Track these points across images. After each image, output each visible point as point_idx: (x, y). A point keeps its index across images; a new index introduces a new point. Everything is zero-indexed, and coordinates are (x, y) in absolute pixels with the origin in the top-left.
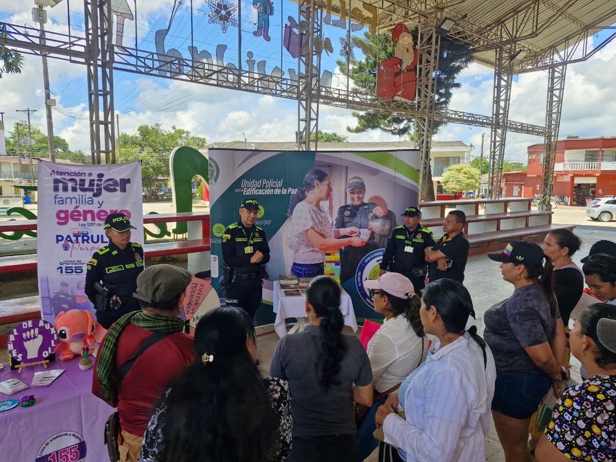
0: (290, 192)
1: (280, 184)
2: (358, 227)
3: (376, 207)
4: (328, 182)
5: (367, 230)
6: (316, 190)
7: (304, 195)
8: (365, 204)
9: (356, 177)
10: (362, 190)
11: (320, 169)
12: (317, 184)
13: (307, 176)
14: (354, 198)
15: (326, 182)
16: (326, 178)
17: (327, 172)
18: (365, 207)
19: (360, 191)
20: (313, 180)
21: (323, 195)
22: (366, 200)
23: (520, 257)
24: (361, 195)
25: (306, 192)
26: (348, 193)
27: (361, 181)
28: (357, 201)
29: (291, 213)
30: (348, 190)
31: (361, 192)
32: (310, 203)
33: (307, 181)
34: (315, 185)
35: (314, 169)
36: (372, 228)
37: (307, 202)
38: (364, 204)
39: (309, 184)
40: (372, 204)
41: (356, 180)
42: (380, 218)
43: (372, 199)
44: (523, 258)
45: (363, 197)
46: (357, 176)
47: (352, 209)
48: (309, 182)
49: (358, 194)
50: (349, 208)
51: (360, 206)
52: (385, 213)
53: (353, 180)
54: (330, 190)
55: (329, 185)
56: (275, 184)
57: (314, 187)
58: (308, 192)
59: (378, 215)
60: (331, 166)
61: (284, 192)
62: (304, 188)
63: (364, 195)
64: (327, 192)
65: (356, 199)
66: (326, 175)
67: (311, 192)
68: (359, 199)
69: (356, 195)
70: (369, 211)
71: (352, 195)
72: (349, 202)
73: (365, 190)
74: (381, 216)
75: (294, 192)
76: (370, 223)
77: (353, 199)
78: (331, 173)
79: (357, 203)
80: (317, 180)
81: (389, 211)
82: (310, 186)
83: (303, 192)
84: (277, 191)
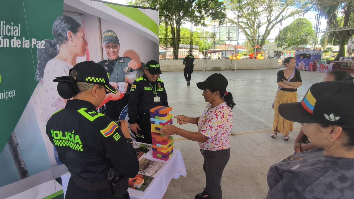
0: (35, 45)
1: (17, 31)
2: (116, 82)
3: (131, 60)
4: (82, 35)
5: (125, 82)
6: (69, 43)
7: (55, 49)
8: (121, 58)
9: (109, 31)
10: (117, 45)
11: (71, 16)
12: (70, 36)
13: (56, 23)
14: (110, 53)
15: (80, 34)
16: (80, 29)
17: (80, 22)
18: (121, 61)
19: (114, 45)
20: (63, 31)
21: (79, 50)
22: (121, 55)
23: (332, 116)
24: (116, 50)
25: (58, 46)
26: (104, 47)
27: (115, 35)
28: (113, 56)
29: (42, 75)
30: (104, 44)
31: (115, 47)
32: (65, 60)
33: (58, 31)
34: (68, 36)
35: (64, 15)
36: (128, 80)
37: (61, 59)
38: (119, 58)
39: (60, 35)
40: (127, 58)
41: (110, 34)
42: (135, 70)
43: (126, 52)
44: (338, 118)
45: (118, 52)
46: (110, 29)
47: (109, 64)
48: (60, 32)
49: (113, 48)
50: (106, 64)
51: (116, 60)
52: (139, 65)
53: (106, 34)
54: (85, 44)
55: (83, 38)
56: (9, 31)
57: (67, 39)
58: (60, 45)
59: (133, 68)
60: (83, 14)
61: (26, 44)
62: (55, 40)
63: (118, 49)
64: (83, 46)
65: (112, 54)
66: (78, 25)
67: (64, 45)
68: (115, 53)
69: (111, 50)
70: (125, 64)
71: (108, 50)
72: (106, 58)
73: (119, 44)
74: (135, 69)
75: (41, 45)
76: (126, 76)
77: (108, 54)
78: (84, 23)
79: (113, 57)
80: (69, 31)
81: (142, 63)
82: (61, 38)
83: (53, 46)
84: (16, 43)
